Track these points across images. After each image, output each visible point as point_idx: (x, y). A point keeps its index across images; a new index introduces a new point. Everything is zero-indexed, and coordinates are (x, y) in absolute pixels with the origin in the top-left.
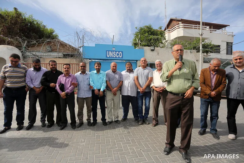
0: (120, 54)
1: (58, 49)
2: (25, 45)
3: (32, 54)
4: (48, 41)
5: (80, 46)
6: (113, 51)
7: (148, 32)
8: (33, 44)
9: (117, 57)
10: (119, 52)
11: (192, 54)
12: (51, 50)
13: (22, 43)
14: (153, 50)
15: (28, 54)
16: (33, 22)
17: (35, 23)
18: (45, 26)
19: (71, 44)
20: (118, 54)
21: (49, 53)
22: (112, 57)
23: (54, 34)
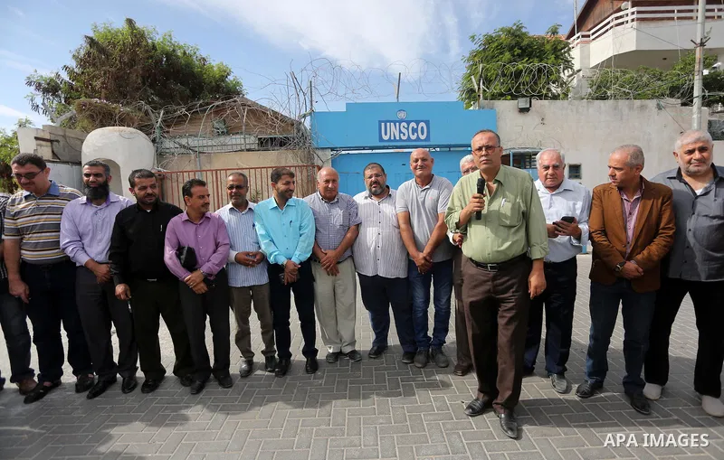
0: (422, 128)
1: (244, 127)
2: (160, 120)
3: (179, 144)
4: (217, 106)
5: (303, 112)
6: (400, 122)
7: (511, 49)
8: (179, 116)
9: (413, 137)
10: (418, 123)
11: (663, 112)
12: (225, 130)
13: (152, 116)
14: (523, 110)
15: (168, 144)
16: (174, 51)
17: (179, 53)
18: (204, 59)
19: (277, 110)
20: (415, 131)
21: (222, 139)
22: (398, 138)
23: (230, 78)
